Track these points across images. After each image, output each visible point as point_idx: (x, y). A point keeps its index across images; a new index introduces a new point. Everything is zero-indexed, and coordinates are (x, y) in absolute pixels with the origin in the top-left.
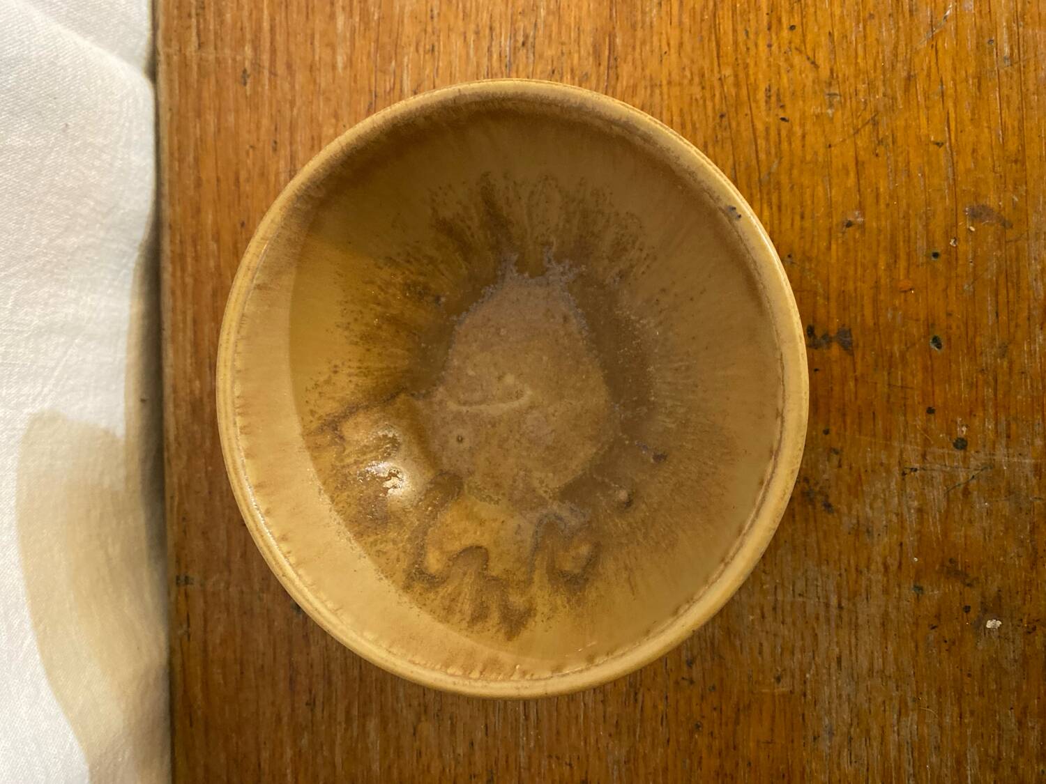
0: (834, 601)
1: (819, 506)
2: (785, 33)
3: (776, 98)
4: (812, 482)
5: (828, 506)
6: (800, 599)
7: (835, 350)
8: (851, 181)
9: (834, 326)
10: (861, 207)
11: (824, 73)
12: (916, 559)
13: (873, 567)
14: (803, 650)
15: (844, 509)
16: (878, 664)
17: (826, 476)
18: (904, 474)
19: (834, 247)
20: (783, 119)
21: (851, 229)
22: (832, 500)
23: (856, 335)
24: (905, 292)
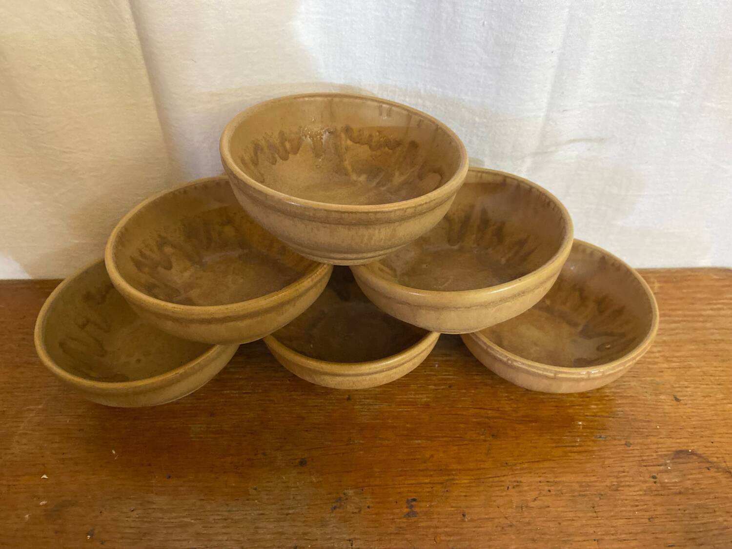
0: (291, 511)
1: (334, 505)
2: (547, 488)
3: (517, 485)
4: (345, 501)
5: (335, 508)
6: (292, 497)
7: (406, 510)
8: (483, 516)
9: (417, 510)
10: (472, 520)
11: (532, 504)
12: (309, 546)
13: (306, 528)
14: (268, 499)
15: (333, 515)
16: (260, 531)
17: (348, 507)
18: (350, 540)
19: (453, 509)
20: (508, 488)
21: (462, 516)
22: (338, 510)
23: (414, 519)
24: (435, 540)
